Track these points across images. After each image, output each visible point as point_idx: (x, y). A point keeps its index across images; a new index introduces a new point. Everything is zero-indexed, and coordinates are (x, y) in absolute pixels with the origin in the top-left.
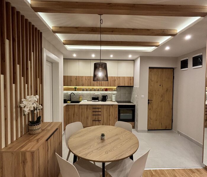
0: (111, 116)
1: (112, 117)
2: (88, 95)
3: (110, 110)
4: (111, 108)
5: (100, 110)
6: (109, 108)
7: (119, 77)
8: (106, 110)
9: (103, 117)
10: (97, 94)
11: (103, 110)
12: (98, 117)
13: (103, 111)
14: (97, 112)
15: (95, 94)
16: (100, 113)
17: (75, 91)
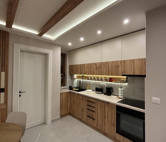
0: (106, 119)
1: (108, 120)
2: (94, 84)
3: (105, 110)
4: (107, 106)
5: (94, 105)
6: (104, 105)
7: (124, 61)
8: (101, 108)
9: (98, 116)
10: (102, 84)
11: (97, 106)
12: (92, 113)
13: (97, 108)
14: (91, 107)
15: (101, 84)
16: (94, 109)
17: (83, 79)
